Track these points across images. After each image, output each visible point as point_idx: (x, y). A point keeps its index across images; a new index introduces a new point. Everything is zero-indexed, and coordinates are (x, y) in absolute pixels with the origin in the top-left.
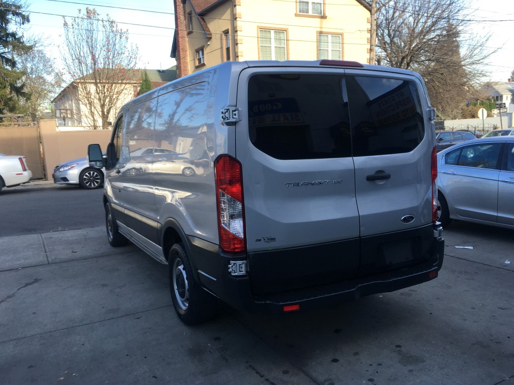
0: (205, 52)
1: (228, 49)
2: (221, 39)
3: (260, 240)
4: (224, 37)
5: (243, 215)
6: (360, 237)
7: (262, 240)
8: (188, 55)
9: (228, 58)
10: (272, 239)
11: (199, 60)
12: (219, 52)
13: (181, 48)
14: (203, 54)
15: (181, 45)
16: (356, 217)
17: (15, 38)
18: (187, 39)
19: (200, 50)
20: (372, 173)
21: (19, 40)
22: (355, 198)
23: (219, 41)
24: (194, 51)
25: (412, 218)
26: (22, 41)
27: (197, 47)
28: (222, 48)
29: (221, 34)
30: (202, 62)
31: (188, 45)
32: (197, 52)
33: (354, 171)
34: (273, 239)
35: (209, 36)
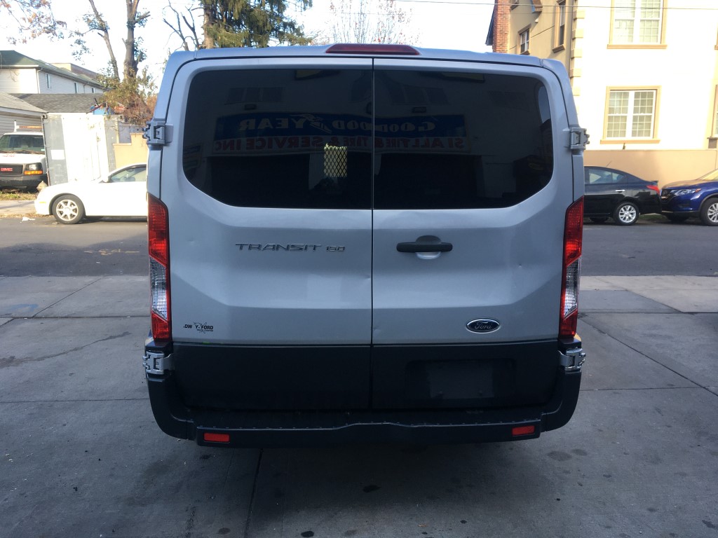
0: (530, 34)
1: (562, 28)
2: (554, 13)
3: (190, 327)
4: (558, 9)
5: (167, 286)
6: (371, 345)
7: (194, 326)
8: (509, 40)
9: (561, 41)
10: (208, 327)
11: (523, 46)
12: (549, 33)
13: (498, 30)
14: (528, 39)
15: (499, 27)
16: (365, 311)
17: (294, 28)
18: (509, 16)
19: (524, 33)
20: (412, 239)
21: (297, 31)
22: (370, 279)
23: (551, 16)
24: (517, 34)
25: (494, 326)
26: (301, 32)
27: (522, 26)
28: (554, 26)
29: (555, 6)
30: (526, 50)
31: (509, 25)
32: (520, 34)
33: (372, 234)
34: (210, 328)
35: (538, 10)
